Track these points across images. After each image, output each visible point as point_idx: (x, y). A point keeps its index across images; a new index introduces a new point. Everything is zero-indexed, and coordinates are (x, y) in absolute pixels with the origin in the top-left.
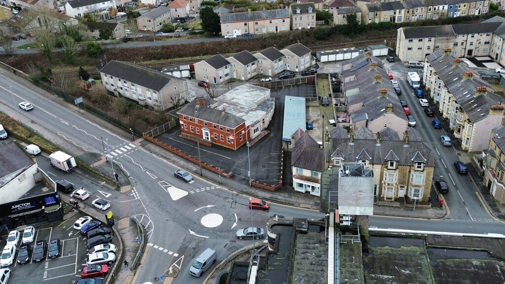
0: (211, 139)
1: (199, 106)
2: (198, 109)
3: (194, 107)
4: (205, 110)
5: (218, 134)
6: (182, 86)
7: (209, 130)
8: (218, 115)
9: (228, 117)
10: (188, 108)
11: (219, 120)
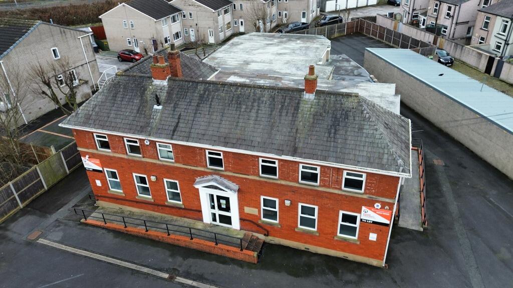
0: (242, 220)
1: (165, 83)
2: (163, 96)
3: (144, 89)
4: (201, 97)
5: (288, 203)
6: (77, 48)
7: (235, 184)
8: (280, 112)
9: (344, 112)
10: (115, 96)
11: (299, 135)
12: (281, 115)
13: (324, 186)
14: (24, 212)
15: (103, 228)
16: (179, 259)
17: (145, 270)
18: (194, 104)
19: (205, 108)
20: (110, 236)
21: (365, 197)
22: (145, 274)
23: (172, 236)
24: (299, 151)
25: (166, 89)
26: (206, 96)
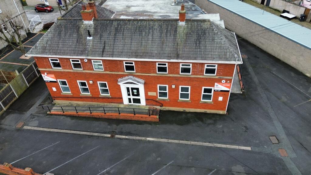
0: (147, 100)
1: (91, 22)
2: (92, 31)
3: (78, 28)
4: (116, 29)
5: (173, 86)
6: (12, 4)
7: (142, 80)
8: (166, 34)
9: (203, 31)
10: (59, 34)
11: (179, 47)
12: (167, 36)
13: (194, 74)
14: (8, 112)
15: (63, 115)
16: (114, 126)
17: (96, 134)
18: (113, 33)
19: (120, 36)
20: (69, 119)
21: (217, 77)
22: (96, 136)
23: (107, 114)
24: (180, 56)
25: (93, 26)
26: (119, 29)
